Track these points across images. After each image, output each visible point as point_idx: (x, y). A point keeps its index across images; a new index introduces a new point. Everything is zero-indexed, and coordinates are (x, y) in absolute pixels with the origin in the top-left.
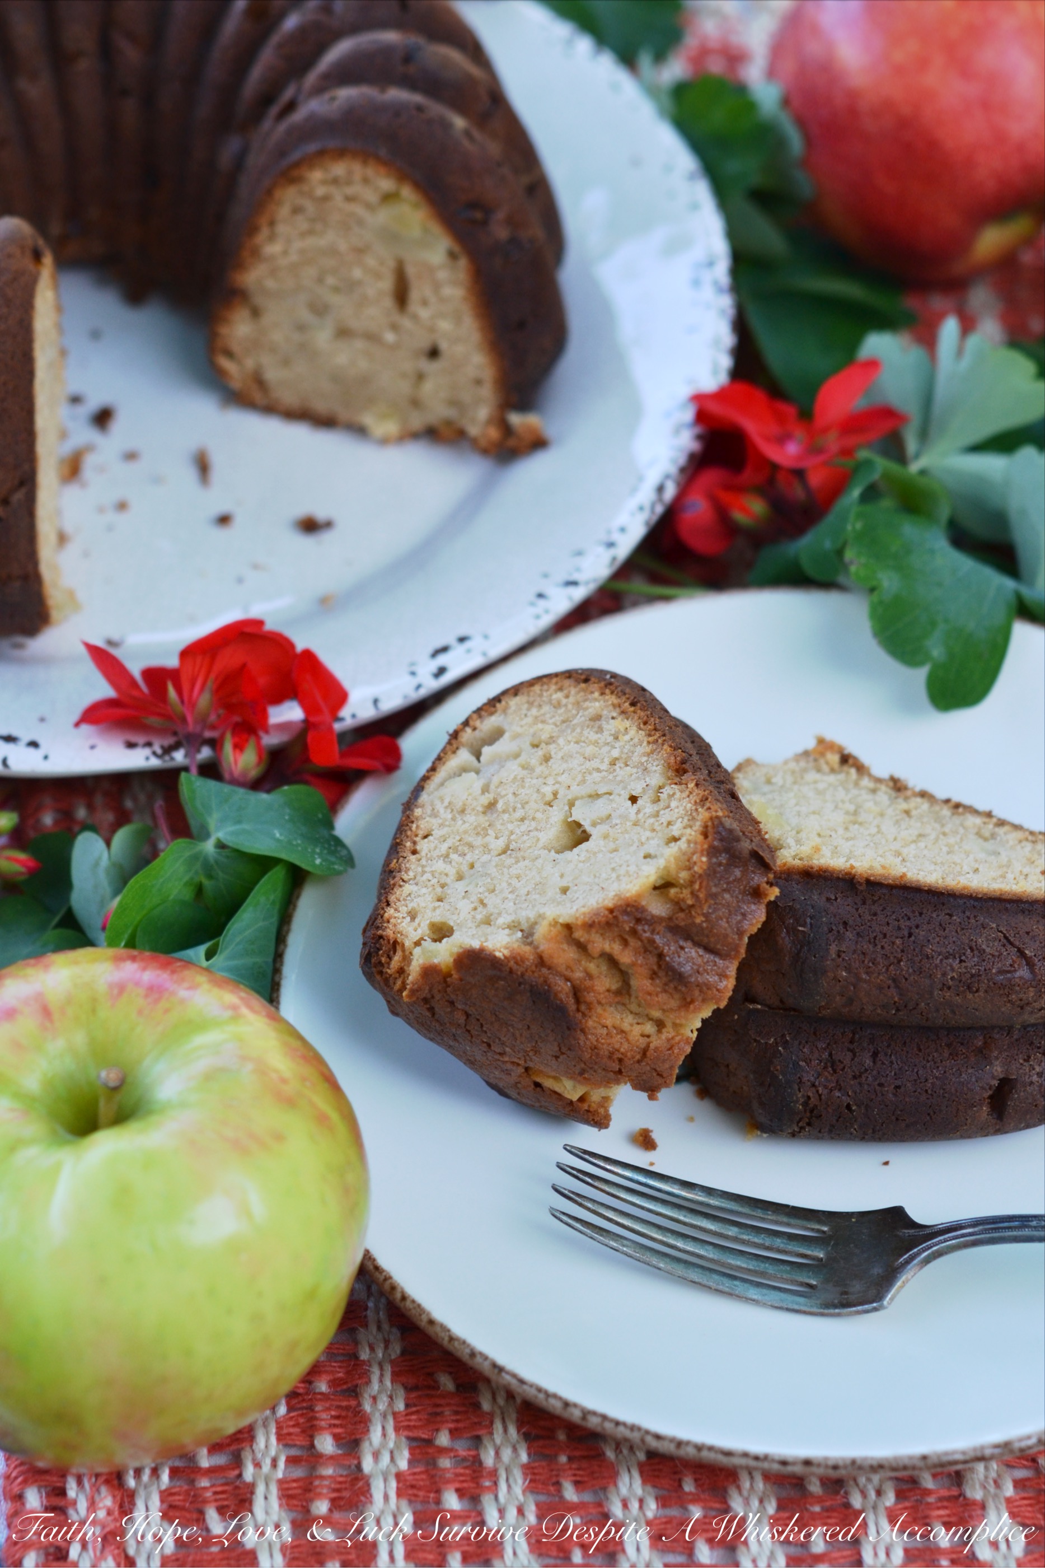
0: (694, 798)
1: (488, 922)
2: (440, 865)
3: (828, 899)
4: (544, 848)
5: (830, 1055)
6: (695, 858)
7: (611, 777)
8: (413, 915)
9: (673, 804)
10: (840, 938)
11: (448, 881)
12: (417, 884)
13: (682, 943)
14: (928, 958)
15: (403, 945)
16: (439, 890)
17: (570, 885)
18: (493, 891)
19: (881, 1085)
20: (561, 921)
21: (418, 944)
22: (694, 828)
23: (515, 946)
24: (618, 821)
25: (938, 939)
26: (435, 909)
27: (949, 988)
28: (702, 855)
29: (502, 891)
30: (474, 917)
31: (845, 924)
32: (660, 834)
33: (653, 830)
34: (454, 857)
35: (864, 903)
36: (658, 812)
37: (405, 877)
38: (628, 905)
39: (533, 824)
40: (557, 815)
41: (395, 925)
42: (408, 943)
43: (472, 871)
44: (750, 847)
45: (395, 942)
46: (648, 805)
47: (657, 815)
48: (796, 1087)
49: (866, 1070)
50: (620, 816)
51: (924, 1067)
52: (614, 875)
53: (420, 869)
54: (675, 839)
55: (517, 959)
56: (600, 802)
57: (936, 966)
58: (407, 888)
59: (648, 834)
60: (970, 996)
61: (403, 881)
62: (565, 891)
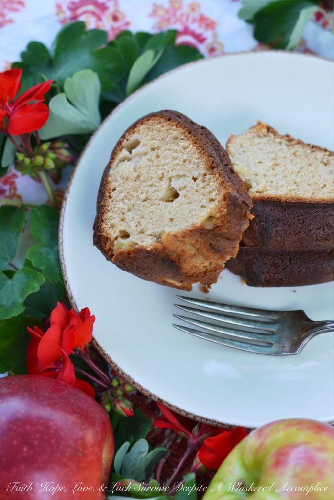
0: (219, 181)
1: (142, 232)
2: (121, 205)
3: (271, 210)
4: (162, 200)
5: (274, 261)
6: (222, 209)
7: (184, 168)
8: (113, 226)
9: (211, 184)
10: (276, 226)
11: (125, 212)
12: (113, 212)
13: (218, 238)
14: (311, 230)
15: (110, 239)
16: (122, 216)
17: (174, 217)
18: (143, 217)
19: (293, 271)
20: (171, 234)
21: (116, 239)
22: (220, 196)
23: (154, 243)
24: (189, 190)
25: (314, 223)
26: (121, 225)
27: (319, 240)
28: (224, 209)
29: (147, 219)
30: (137, 230)
31: (279, 220)
32: (207, 197)
33: (204, 195)
34: (126, 201)
35: (285, 210)
36: (205, 186)
37: (108, 209)
38: (197, 229)
39: (156, 188)
40: (164, 185)
41: (106, 231)
42: (112, 239)
43: (134, 208)
44: (241, 200)
45: (107, 238)
46: (201, 183)
47: (204, 188)
48: (261, 274)
49: (287, 266)
50: (190, 187)
51: (309, 263)
52: (190, 215)
53: (113, 205)
54: (213, 200)
55: (156, 249)
56: (182, 179)
57: (314, 233)
58: (109, 214)
59: (202, 196)
60: (327, 242)
61: (107, 210)
62: (172, 220)
